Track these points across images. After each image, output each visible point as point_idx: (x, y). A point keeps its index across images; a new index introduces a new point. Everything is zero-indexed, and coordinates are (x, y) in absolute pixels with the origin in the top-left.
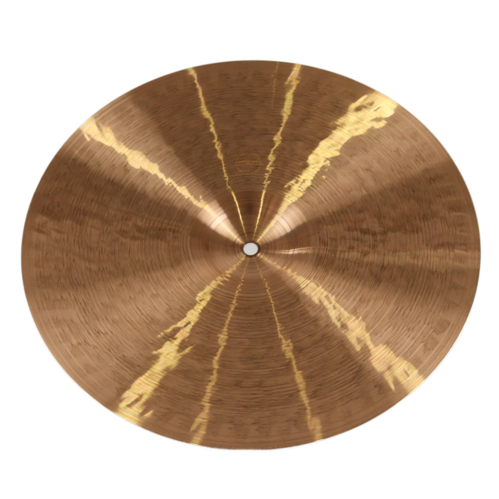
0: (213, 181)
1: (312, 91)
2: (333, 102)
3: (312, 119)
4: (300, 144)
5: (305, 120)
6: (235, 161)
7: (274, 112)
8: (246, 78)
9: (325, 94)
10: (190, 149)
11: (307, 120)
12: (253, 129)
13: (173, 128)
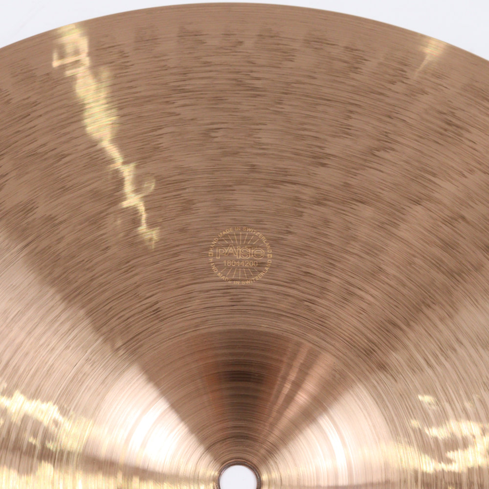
0: (153, 299)
1: (393, 83)
2: (441, 113)
3: (393, 150)
4: (367, 212)
5: (377, 153)
6: (208, 249)
7: (305, 129)
8: (241, 43)
9: (424, 92)
10: (101, 212)
11: (382, 154)
12: (253, 168)
13: (65, 156)
